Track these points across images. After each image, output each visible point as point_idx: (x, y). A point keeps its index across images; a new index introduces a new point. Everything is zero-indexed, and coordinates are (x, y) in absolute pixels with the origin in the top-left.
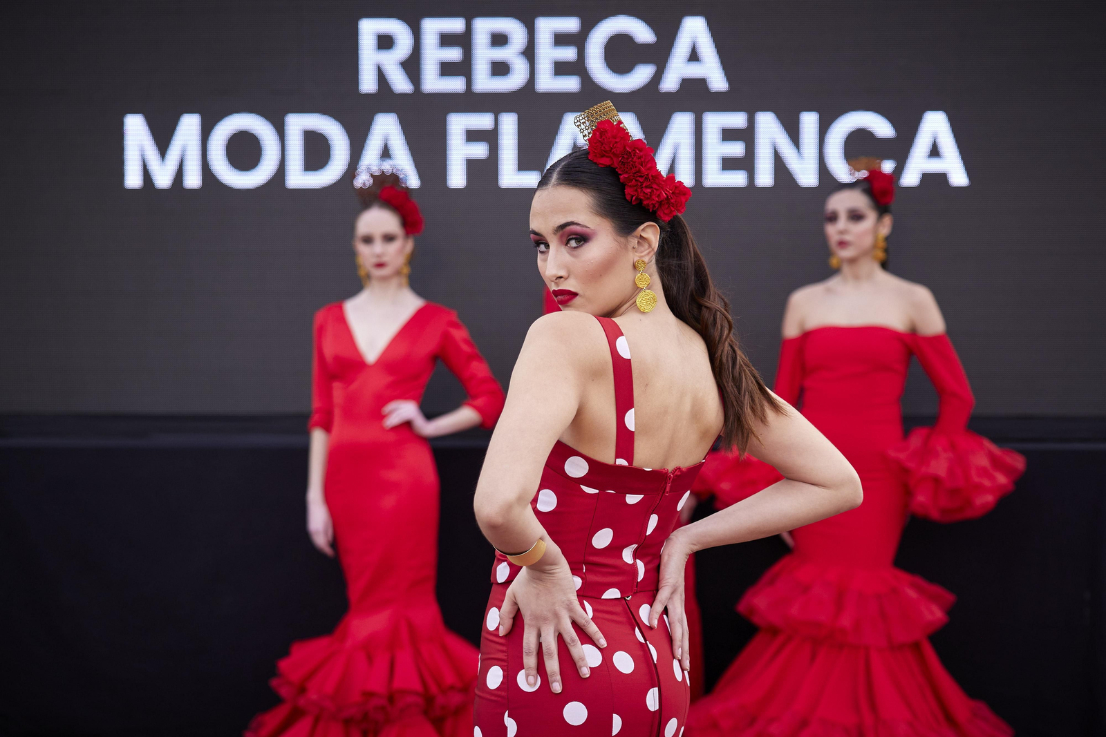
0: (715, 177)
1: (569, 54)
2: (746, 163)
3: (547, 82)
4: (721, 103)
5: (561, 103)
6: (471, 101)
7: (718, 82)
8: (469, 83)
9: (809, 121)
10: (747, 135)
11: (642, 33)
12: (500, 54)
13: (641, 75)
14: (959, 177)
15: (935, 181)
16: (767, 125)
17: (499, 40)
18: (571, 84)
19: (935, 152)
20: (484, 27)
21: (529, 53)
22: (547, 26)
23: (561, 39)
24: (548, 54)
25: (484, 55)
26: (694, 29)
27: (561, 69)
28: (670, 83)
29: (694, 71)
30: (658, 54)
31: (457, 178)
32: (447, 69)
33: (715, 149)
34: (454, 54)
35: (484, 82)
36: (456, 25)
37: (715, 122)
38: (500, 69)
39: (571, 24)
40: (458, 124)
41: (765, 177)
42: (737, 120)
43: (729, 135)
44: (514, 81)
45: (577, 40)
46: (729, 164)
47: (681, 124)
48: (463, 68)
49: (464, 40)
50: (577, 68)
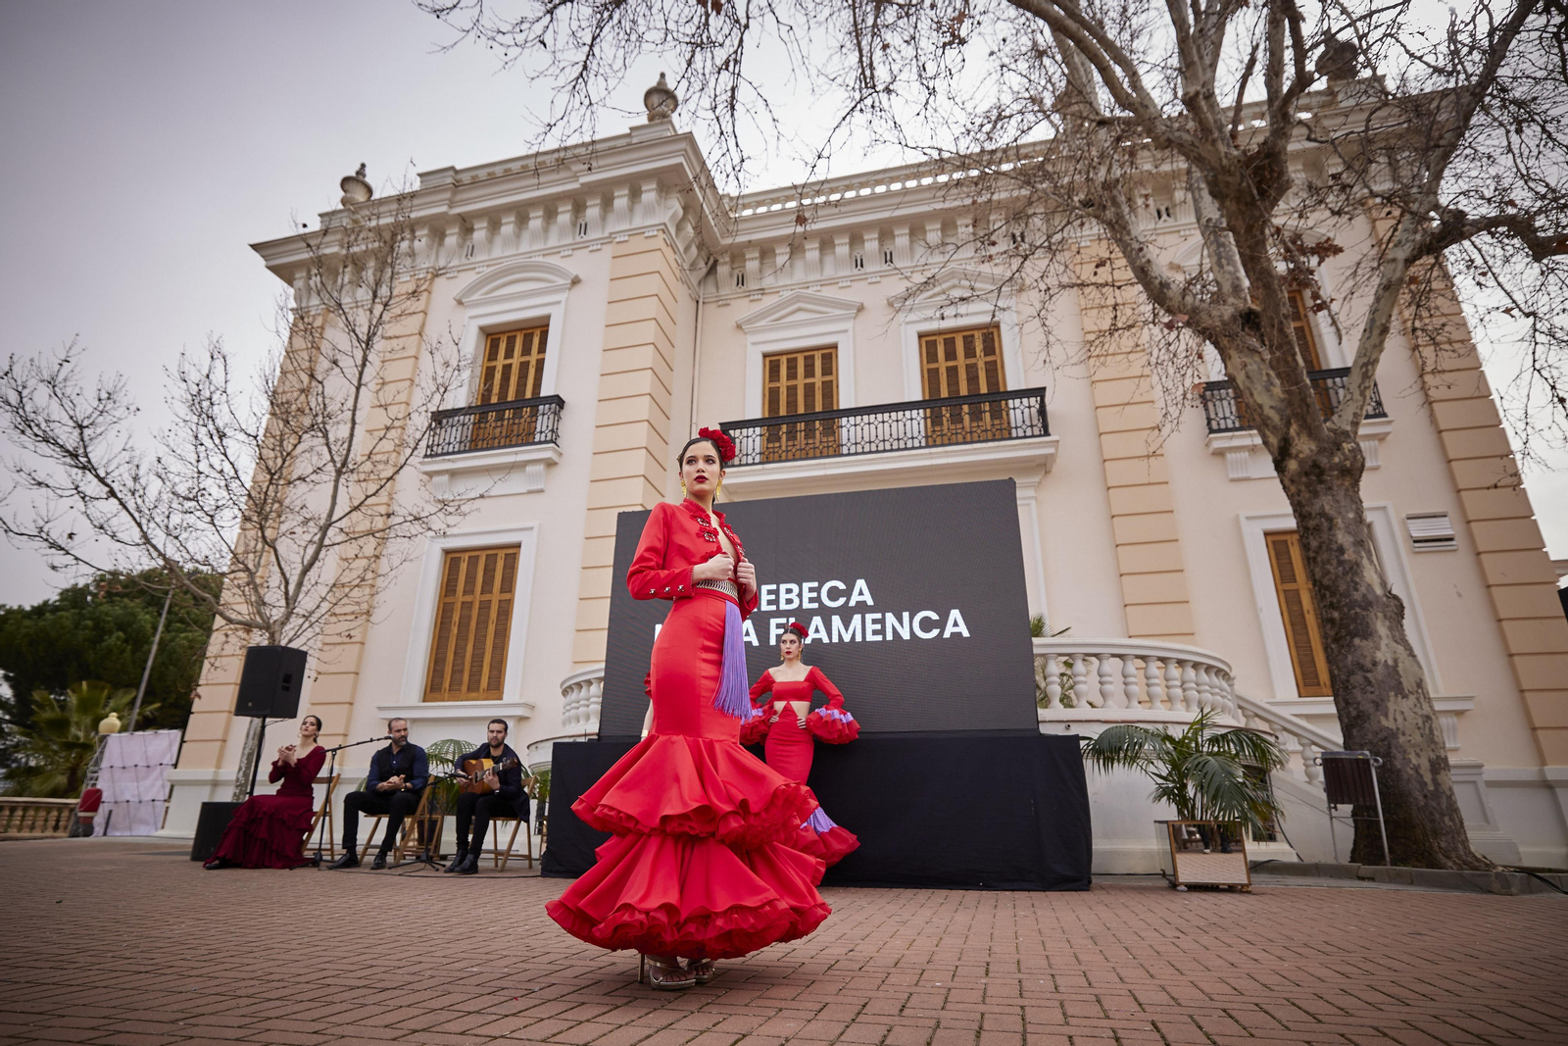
0: (870, 638)
1: (815, 595)
2: (882, 632)
3: (806, 605)
4: (872, 610)
5: (812, 613)
6: (778, 614)
7: (870, 602)
8: (778, 607)
9: (906, 615)
10: (882, 622)
11: (841, 586)
12: (789, 596)
13: (842, 601)
14: (966, 634)
15: (957, 636)
16: (890, 618)
17: (789, 591)
18: (815, 605)
19: (956, 624)
20: (783, 587)
21: (800, 595)
22: (806, 586)
23: (811, 590)
24: (806, 595)
25: (783, 596)
26: (861, 584)
27: (811, 600)
28: (852, 603)
29: (861, 598)
30: (848, 593)
31: (773, 642)
32: (770, 602)
33: (870, 627)
34: (773, 597)
35: (783, 606)
36: (774, 587)
37: (869, 617)
38: (789, 601)
39: (815, 584)
40: (774, 622)
41: (889, 637)
42: (878, 616)
43: (875, 621)
44: (795, 605)
45: (818, 590)
46: (875, 632)
47: (857, 619)
48: (776, 602)
49: (776, 592)
50: (818, 599)
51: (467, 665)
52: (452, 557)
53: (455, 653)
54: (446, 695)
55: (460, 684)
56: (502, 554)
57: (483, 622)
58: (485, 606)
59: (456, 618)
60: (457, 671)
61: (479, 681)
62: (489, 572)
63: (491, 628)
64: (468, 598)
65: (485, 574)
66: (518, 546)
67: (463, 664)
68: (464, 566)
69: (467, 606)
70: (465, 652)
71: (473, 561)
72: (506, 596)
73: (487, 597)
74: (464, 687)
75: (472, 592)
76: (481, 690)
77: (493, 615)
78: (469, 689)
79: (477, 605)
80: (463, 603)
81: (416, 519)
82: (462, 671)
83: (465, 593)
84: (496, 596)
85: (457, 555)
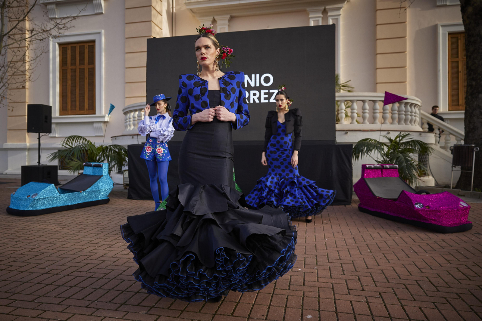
51: (77, 99)
52: (63, 46)
53: (71, 93)
54: (70, 112)
55: (75, 107)
56: (86, 45)
57: (82, 78)
58: (82, 71)
59: (69, 77)
60: (73, 101)
61: (84, 106)
62: (82, 54)
63: (86, 81)
64: (73, 67)
65: (80, 55)
66: (94, 41)
67: (75, 98)
68: (69, 52)
69: (74, 71)
70: (76, 92)
71: (73, 50)
72: (91, 66)
73: (82, 67)
74: (78, 108)
75: (75, 64)
76: (85, 109)
77: (86, 75)
78: (80, 109)
79: (78, 71)
80: (71, 69)
81: (44, 31)
82: (75, 101)
83: (72, 64)
84: (86, 67)
85: (65, 46)
